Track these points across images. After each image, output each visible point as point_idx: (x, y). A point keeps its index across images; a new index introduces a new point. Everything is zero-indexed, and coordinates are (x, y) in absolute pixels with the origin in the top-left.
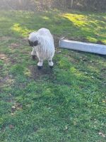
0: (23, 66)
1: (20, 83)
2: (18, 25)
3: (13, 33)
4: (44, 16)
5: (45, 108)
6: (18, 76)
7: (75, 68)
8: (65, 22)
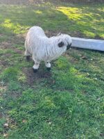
0: (16, 69)
1: (13, 91)
2: (9, 20)
3: (4, 30)
4: (36, 10)
5: (45, 123)
6: (11, 83)
7: (76, 68)
8: (59, 15)
